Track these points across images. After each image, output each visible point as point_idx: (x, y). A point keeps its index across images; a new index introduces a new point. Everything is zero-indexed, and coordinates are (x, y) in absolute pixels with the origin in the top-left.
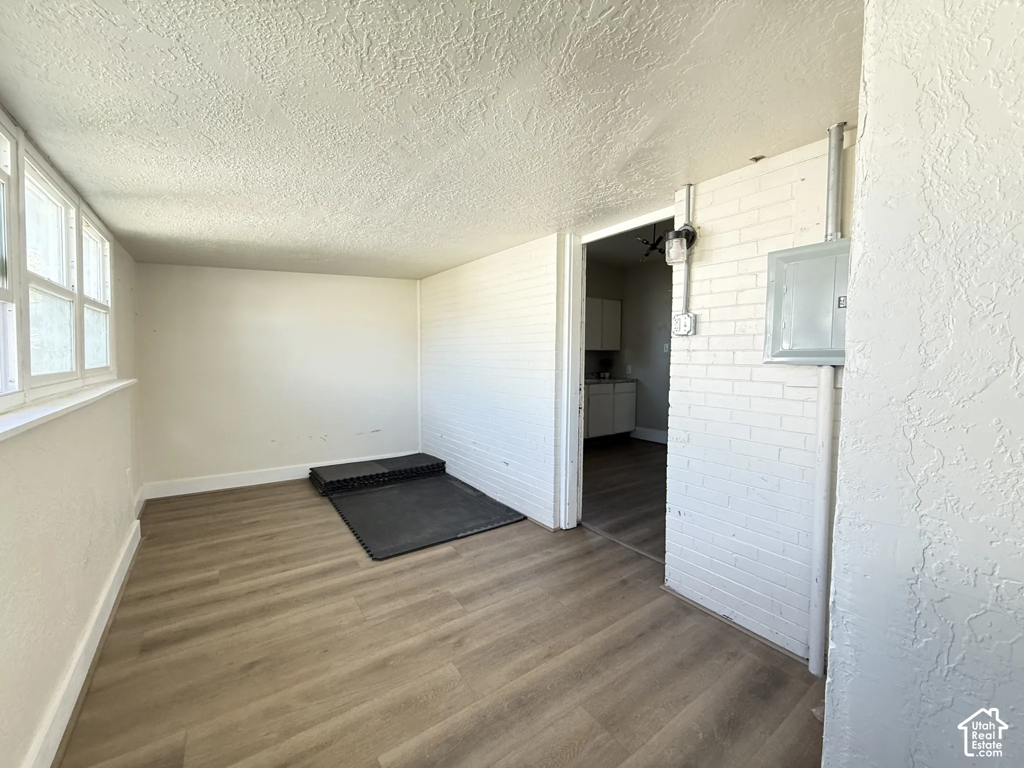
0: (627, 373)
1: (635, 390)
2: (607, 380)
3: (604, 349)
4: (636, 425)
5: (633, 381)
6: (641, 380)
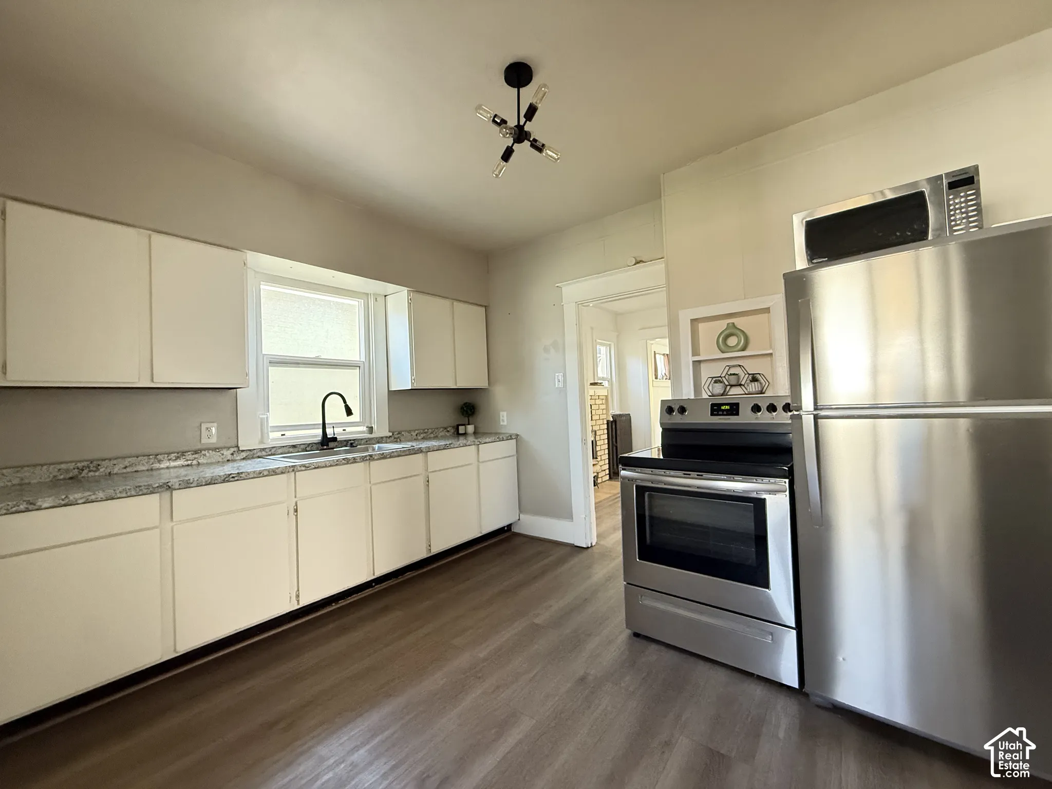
0: (502, 423)
1: (515, 453)
2: (471, 439)
3: (462, 384)
4: (521, 510)
5: (510, 438)
6: (524, 435)
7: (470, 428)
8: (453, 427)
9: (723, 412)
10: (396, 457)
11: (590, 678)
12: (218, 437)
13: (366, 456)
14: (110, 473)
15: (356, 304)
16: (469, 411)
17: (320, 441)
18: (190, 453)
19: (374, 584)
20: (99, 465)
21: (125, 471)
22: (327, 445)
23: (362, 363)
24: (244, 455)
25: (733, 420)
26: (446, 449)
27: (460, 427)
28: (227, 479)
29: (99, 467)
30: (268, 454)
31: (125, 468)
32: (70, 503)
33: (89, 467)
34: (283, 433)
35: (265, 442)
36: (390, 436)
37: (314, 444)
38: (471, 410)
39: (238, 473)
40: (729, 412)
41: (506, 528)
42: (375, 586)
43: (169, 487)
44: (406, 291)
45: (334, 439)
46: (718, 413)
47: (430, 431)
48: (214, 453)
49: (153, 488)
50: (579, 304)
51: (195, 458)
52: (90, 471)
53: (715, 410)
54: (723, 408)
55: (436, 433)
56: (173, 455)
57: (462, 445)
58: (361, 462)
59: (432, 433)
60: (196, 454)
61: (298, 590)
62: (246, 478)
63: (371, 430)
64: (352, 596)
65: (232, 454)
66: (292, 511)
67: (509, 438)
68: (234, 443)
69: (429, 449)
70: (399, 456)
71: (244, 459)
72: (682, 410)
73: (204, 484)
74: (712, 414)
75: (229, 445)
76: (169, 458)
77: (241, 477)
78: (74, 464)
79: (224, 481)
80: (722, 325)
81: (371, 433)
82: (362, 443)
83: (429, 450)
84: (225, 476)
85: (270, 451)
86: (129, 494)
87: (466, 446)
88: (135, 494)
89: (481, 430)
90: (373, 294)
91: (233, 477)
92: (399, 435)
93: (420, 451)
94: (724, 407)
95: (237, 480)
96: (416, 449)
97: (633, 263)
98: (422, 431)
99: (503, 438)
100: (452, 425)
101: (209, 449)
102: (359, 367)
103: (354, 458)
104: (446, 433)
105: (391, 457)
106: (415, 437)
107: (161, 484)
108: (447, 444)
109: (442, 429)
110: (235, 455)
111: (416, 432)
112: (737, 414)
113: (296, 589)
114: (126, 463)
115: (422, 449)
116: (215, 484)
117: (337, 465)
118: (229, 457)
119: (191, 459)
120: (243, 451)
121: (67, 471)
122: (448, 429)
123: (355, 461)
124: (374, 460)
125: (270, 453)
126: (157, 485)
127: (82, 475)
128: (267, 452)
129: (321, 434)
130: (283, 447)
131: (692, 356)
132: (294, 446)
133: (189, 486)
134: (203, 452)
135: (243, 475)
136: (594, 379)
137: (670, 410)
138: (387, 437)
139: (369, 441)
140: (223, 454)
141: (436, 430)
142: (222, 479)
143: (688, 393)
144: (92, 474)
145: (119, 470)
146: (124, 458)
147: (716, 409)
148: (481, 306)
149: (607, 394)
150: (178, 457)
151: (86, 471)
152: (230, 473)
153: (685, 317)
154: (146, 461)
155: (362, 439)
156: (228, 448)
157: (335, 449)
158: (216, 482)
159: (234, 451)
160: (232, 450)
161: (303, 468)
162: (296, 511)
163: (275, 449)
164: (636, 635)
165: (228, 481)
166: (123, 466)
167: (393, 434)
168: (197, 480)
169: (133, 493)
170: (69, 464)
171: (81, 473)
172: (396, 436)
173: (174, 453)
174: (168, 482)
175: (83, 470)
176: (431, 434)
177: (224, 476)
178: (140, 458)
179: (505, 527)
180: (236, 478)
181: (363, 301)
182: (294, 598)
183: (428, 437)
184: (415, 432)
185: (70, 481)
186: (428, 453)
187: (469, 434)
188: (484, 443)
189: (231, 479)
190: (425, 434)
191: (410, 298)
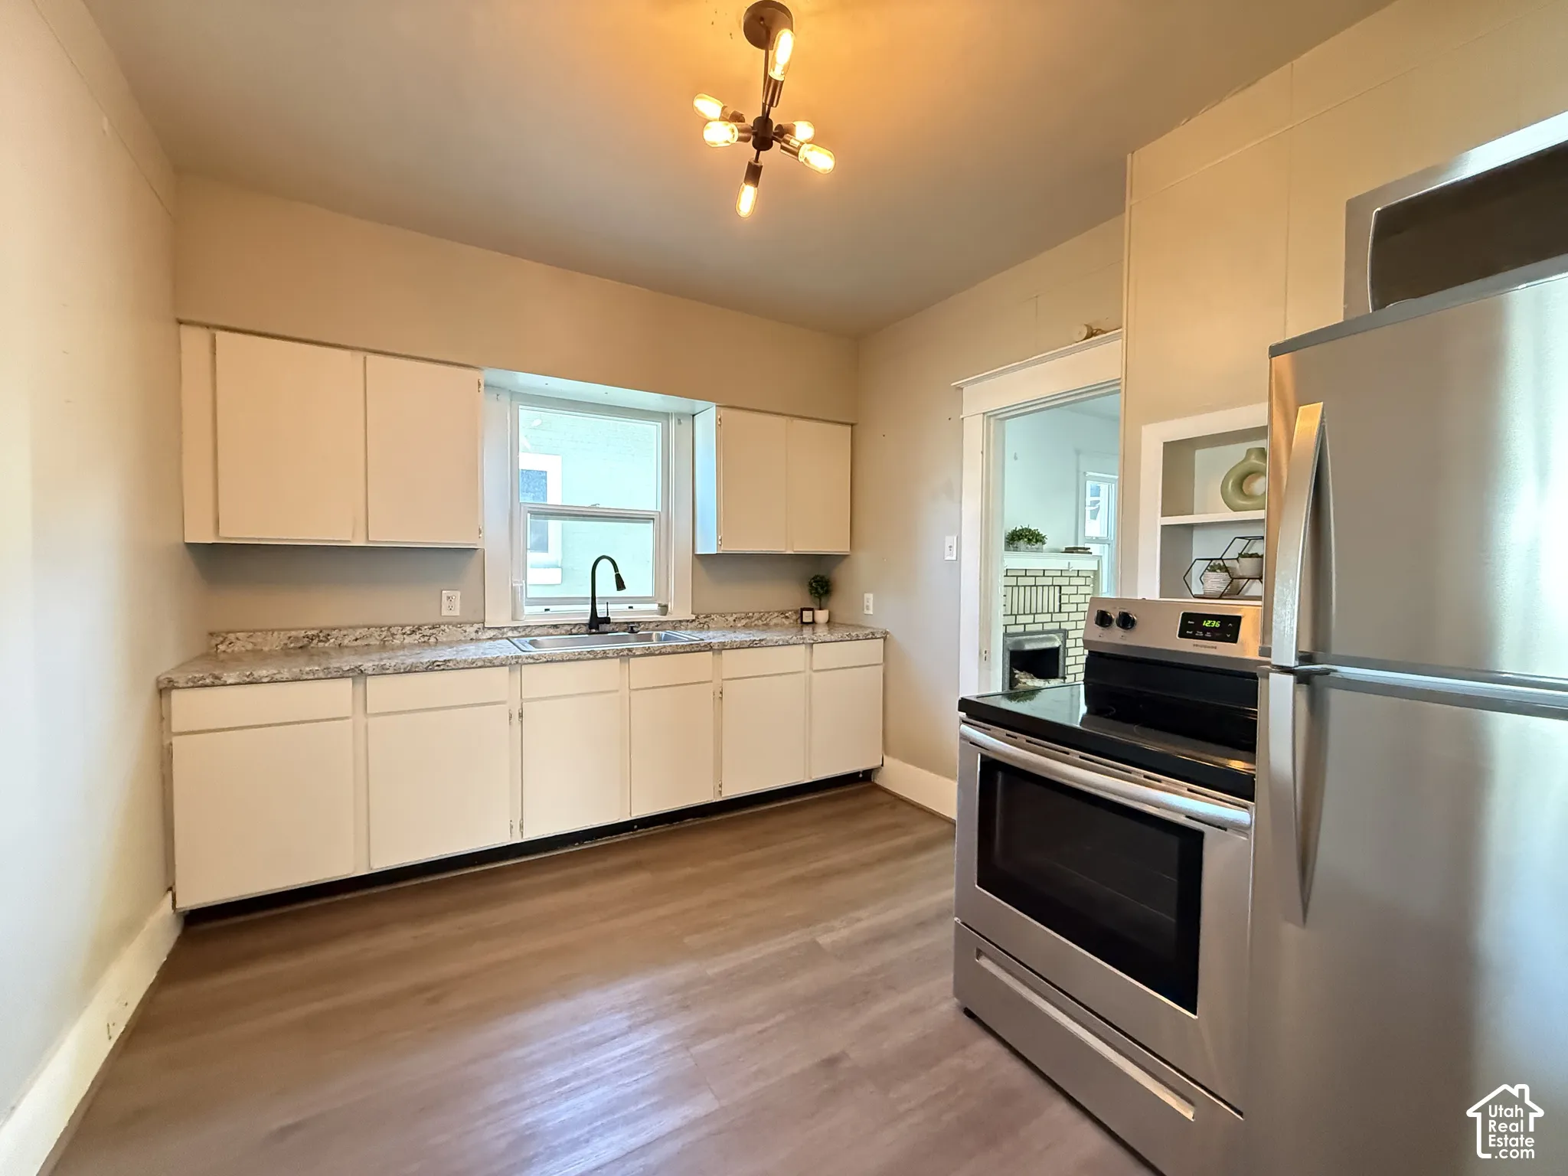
0: (865, 611)
1: (881, 661)
2: (808, 634)
4: (886, 750)
5: (873, 636)
6: (895, 634)
7: (822, 616)
8: (796, 612)
9: (1204, 633)
10: (669, 654)
11: (845, 1064)
12: (461, 611)
13: (622, 650)
14: (340, 645)
15: (652, 430)
16: (819, 589)
17: (587, 622)
18: (426, 627)
19: (636, 827)
20: (328, 635)
21: (356, 643)
22: (597, 628)
23: (658, 514)
24: (491, 633)
25: (1222, 649)
26: (752, 647)
27: (805, 613)
28: (430, 667)
29: (329, 637)
30: (520, 635)
31: (356, 640)
32: (254, 681)
33: (319, 636)
34: (547, 607)
35: (518, 618)
36: (693, 621)
37: (582, 626)
38: (822, 588)
39: (445, 661)
40: (1218, 634)
41: (861, 776)
42: (637, 829)
43: (362, 671)
44: (714, 407)
45: (607, 620)
46: (1195, 633)
47: (757, 615)
48: (455, 628)
49: (343, 671)
50: (990, 416)
51: (433, 634)
52: (320, 641)
53: (1190, 627)
54: (1207, 624)
55: (766, 620)
56: (408, 628)
57: (781, 643)
58: (617, 657)
59: (760, 618)
60: (434, 628)
61: (522, 819)
62: (454, 667)
63: (664, 609)
64: (604, 839)
65: (477, 632)
66: (516, 716)
67: (870, 636)
68: (480, 619)
69: (725, 646)
70: (674, 653)
71: (490, 639)
72: (1126, 622)
73: (402, 671)
74: (1182, 634)
75: (472, 619)
76: (404, 631)
77: (448, 666)
78: (303, 632)
79: (427, 670)
80: (1237, 452)
81: (665, 615)
82: (651, 627)
83: (723, 647)
84: (429, 664)
85: (524, 630)
86: (316, 676)
87: (789, 644)
88: (323, 677)
89: (838, 620)
90: (675, 414)
91: (438, 666)
92: (707, 620)
93: (709, 647)
94: (1210, 622)
95: (443, 670)
96: (702, 645)
97: (1085, 335)
98: (743, 615)
99: (857, 636)
100: (794, 608)
101: (449, 624)
102: (653, 519)
103: (605, 652)
104: (784, 620)
105: (661, 654)
106: (732, 624)
107: (352, 667)
108: (755, 640)
109: (776, 614)
110: (480, 633)
111: (735, 616)
112: (1234, 639)
113: (520, 817)
114: (357, 634)
115: (712, 645)
116: (415, 672)
117: (578, 660)
118: (473, 635)
119: (428, 634)
120: (489, 628)
121: (297, 639)
122: (787, 615)
123: (605, 656)
124: (635, 656)
125: (523, 634)
126: (348, 668)
127: (312, 645)
128: (520, 632)
129: (590, 611)
130: (541, 626)
131: (1162, 516)
132: (556, 626)
133: (384, 672)
134: (442, 627)
135: (450, 664)
136: (1076, 541)
137: (1103, 619)
138: (688, 621)
139: (659, 625)
140: (465, 631)
141: (766, 615)
142: (425, 666)
143: (1148, 587)
144: (321, 644)
145: (350, 641)
146: (354, 628)
147: (1192, 625)
148: (846, 424)
149: (1096, 569)
150: (414, 631)
151: (315, 641)
152: (434, 660)
153: (1153, 440)
154: (378, 633)
155: (650, 622)
156: (472, 624)
157: (609, 634)
158: (417, 670)
159: (479, 628)
160: (476, 626)
161: (532, 661)
162: (521, 715)
163: (529, 629)
164: (968, 1013)
165: (432, 670)
166: (354, 638)
167: (697, 618)
168: (395, 666)
169: (321, 675)
170: (299, 632)
171: (310, 643)
172: (703, 621)
173: (409, 626)
174: (360, 666)
175: (312, 639)
176: (757, 620)
177: (426, 663)
178: (372, 629)
179: (858, 773)
180: (442, 667)
181: (660, 424)
182: (517, 828)
183: (753, 624)
184: (732, 616)
185: (300, 651)
186: (723, 652)
187: (820, 624)
188: (822, 642)
189: (436, 668)
190: (748, 620)
191: (719, 417)
